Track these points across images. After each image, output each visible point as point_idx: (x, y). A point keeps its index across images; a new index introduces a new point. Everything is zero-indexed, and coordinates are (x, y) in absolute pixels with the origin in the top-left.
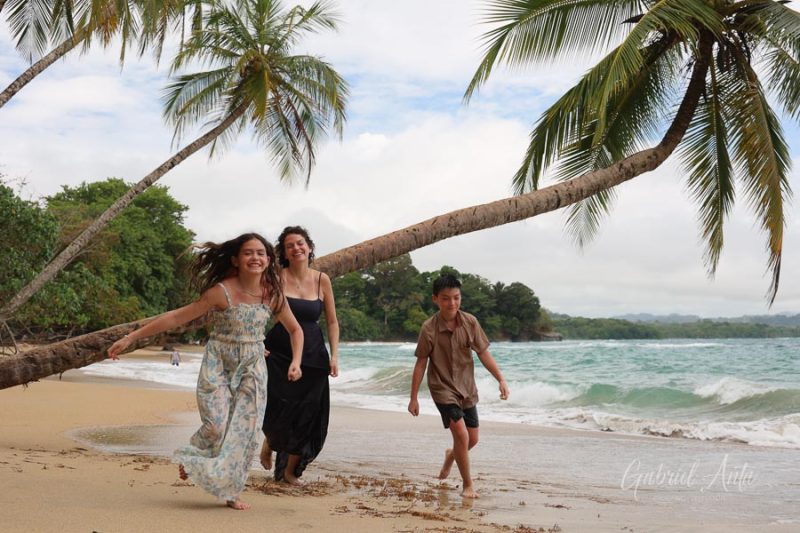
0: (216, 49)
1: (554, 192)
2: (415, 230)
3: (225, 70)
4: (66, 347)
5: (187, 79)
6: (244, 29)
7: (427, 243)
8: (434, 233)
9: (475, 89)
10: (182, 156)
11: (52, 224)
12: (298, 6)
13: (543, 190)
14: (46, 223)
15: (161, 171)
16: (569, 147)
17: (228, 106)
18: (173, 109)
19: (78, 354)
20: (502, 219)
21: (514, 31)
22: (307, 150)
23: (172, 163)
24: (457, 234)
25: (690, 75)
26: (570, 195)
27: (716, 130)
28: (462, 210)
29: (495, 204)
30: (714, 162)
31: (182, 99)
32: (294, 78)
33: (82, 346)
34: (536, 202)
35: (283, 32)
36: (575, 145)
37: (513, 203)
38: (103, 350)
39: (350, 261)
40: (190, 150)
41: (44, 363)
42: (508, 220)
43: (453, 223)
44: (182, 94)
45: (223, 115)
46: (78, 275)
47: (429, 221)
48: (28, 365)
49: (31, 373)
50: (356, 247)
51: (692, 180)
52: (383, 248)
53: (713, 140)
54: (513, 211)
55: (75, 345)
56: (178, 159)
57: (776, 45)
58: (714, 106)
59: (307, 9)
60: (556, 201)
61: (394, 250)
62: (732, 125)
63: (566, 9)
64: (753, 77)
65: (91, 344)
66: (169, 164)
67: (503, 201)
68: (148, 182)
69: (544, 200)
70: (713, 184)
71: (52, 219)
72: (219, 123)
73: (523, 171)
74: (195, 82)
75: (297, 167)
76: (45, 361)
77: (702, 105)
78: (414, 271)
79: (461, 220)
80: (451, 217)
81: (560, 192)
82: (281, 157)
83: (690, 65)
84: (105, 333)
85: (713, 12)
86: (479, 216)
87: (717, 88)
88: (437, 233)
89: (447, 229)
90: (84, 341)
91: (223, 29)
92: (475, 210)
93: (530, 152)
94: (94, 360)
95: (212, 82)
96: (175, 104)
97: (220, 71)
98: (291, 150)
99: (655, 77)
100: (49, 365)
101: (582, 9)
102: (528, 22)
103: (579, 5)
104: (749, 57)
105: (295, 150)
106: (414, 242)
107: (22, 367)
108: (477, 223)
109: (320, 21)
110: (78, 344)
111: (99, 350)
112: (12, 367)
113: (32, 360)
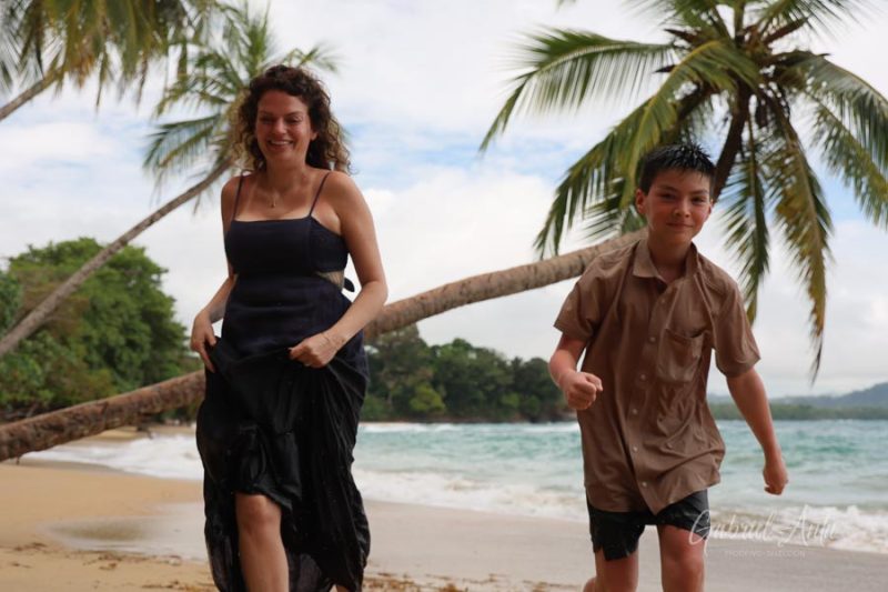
0: (204, 95)
1: (577, 258)
2: (423, 299)
3: (213, 118)
4: (24, 428)
5: (170, 127)
6: (235, 74)
7: (437, 312)
8: (444, 301)
9: (491, 143)
10: (162, 213)
11: (13, 287)
12: (297, 50)
13: (564, 257)
14: (7, 287)
15: (138, 229)
16: (595, 206)
17: (215, 158)
18: (153, 161)
19: (39, 435)
20: (520, 287)
21: (534, 80)
23: (152, 220)
24: (470, 302)
25: (726, 131)
27: (753, 191)
28: (475, 278)
29: (512, 271)
30: (752, 227)
31: (165, 149)
33: (42, 427)
34: (557, 269)
36: (600, 205)
37: (532, 270)
38: (67, 430)
40: (171, 206)
42: (527, 287)
43: (465, 290)
44: (164, 144)
45: (210, 168)
46: (41, 346)
47: (437, 289)
51: (728, 244)
52: (387, 318)
53: (750, 202)
54: (532, 278)
55: (35, 427)
56: (158, 215)
57: (818, 100)
58: (752, 167)
59: (306, 51)
60: (579, 268)
61: (399, 321)
62: (771, 185)
63: (591, 58)
64: (793, 135)
65: (54, 424)
66: (148, 222)
67: (522, 268)
68: (123, 242)
69: (567, 266)
70: (749, 251)
71: (14, 282)
72: (204, 177)
73: (544, 234)
74: (179, 131)
77: (738, 164)
78: (422, 344)
79: (474, 287)
80: (464, 284)
81: (584, 258)
83: (726, 120)
84: (70, 412)
85: (751, 63)
86: (494, 283)
87: (755, 146)
88: (448, 301)
89: (459, 297)
90: (45, 420)
91: (212, 72)
92: (490, 276)
93: (552, 213)
94: (57, 442)
95: (198, 131)
96: (156, 155)
97: (206, 120)
99: (687, 131)
100: (5, 449)
101: (607, 58)
102: (548, 71)
103: (605, 53)
104: (789, 112)
106: (421, 312)
108: (492, 290)
109: (320, 65)
110: (38, 424)
111: (63, 432)
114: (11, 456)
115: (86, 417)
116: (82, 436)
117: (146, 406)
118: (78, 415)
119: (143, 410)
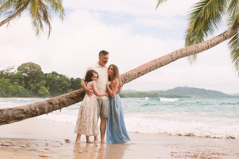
2: (171, 55)
4: (63, 98)
19: (68, 101)
20: (194, 53)
22: (48, 26)
28: (183, 49)
33: (69, 98)
34: (203, 47)
37: (197, 47)
39: (154, 66)
41: (56, 105)
43: (182, 53)
45: (13, 10)
48: (50, 105)
49: (51, 109)
65: (72, 97)
69: (205, 47)
75: (42, 32)
76: (56, 104)
79: (184, 52)
80: (181, 51)
81: (209, 44)
82: (36, 28)
86: (188, 51)
88: (178, 57)
89: (180, 55)
100: (58, 106)
107: (48, 106)
108: (188, 54)
110: (67, 97)
111: (75, 100)
112: (44, 106)
113: (51, 103)
114: (59, 109)
115: (82, 94)
118: (79, 94)
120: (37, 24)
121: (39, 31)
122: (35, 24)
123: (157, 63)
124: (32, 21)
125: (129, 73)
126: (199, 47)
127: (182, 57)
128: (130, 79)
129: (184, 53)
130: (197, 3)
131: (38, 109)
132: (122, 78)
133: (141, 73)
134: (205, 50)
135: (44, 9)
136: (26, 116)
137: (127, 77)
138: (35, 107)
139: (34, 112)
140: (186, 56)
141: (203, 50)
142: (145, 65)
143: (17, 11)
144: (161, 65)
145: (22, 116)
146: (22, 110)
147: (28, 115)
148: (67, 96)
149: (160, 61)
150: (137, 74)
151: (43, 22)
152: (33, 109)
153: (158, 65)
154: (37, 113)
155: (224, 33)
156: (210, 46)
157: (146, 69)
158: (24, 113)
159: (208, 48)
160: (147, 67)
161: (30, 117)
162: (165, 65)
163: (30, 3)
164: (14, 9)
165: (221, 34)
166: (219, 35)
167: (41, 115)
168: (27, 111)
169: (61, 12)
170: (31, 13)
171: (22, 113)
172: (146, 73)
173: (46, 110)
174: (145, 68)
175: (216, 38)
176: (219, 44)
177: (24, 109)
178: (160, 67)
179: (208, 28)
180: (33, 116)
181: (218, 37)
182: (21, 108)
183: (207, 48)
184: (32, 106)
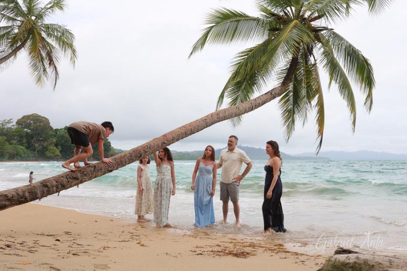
1: (251, 104)
2: (205, 119)
3: (10, 27)
4: (62, 178)
7: (209, 126)
19: (69, 182)
20: (234, 116)
22: (54, 71)
26: (256, 105)
32: (49, 35)
33: (70, 178)
34: (245, 109)
35: (43, 11)
37: (237, 108)
38: (80, 180)
39: (183, 134)
41: (52, 188)
43: (218, 117)
48: (44, 189)
49: (46, 193)
50: (183, 127)
52: (195, 128)
54: (238, 112)
63: (238, 21)
65: (74, 176)
69: (248, 107)
75: (45, 78)
76: (53, 186)
80: (218, 114)
82: (37, 73)
86: (227, 114)
88: (213, 121)
89: (217, 119)
90: (71, 175)
98: (42, 70)
100: (55, 188)
102: (220, 25)
103: (243, 20)
105: (45, 70)
106: (205, 125)
107: (41, 190)
108: (226, 117)
110: (68, 177)
111: (78, 180)
112: (36, 190)
113: (46, 186)
114: (57, 192)
115: (88, 173)
116: (85, 181)
117: (111, 167)
118: (84, 172)
119: (109, 169)
120: (39, 68)
121: (42, 77)
122: (35, 67)
123: (187, 130)
124: (32, 64)
125: (151, 143)
126: (241, 108)
127: (219, 121)
128: (151, 151)
129: (221, 116)
130: (242, 53)
131: (27, 194)
132: (141, 150)
133: (165, 143)
134: (248, 112)
135: (48, 48)
136: (11, 203)
137: (148, 148)
138: (24, 192)
139: (22, 198)
140: (224, 120)
141: (246, 112)
142: (171, 132)
143: (11, 51)
144: (192, 132)
145: (5, 205)
146: (6, 196)
147: (13, 203)
148: (68, 175)
149: (190, 127)
150: (160, 144)
151: (47, 66)
152: (21, 194)
153: (189, 132)
154: (26, 199)
155: (272, 90)
156: (254, 106)
157: (173, 137)
158: (9, 200)
159: (252, 109)
160: (174, 136)
161: (17, 204)
162: (197, 132)
163: (29, 40)
164: (7, 48)
165: (268, 92)
166: (266, 92)
167: (32, 201)
168: (12, 197)
169: (73, 55)
170: (30, 53)
171: (5, 200)
172: (173, 143)
173: (39, 195)
174: (171, 136)
175: (262, 97)
176: (265, 105)
177: (9, 195)
178: (191, 135)
179: (255, 84)
180: (20, 203)
181: (264, 96)
182: (5, 194)
183: (250, 110)
184: (20, 190)
